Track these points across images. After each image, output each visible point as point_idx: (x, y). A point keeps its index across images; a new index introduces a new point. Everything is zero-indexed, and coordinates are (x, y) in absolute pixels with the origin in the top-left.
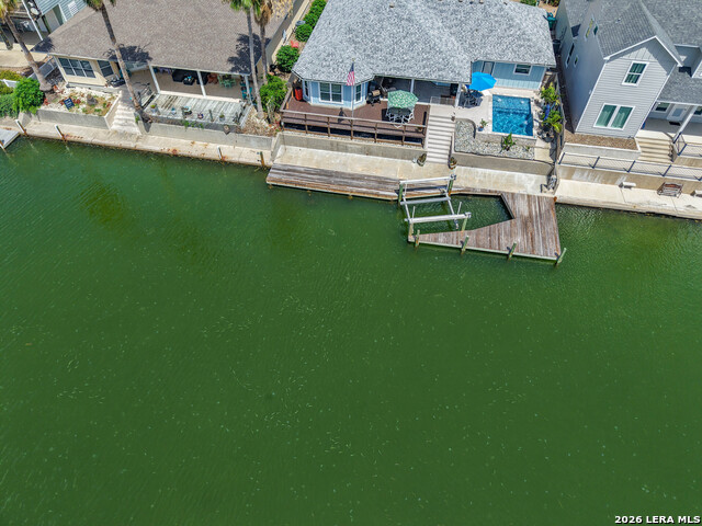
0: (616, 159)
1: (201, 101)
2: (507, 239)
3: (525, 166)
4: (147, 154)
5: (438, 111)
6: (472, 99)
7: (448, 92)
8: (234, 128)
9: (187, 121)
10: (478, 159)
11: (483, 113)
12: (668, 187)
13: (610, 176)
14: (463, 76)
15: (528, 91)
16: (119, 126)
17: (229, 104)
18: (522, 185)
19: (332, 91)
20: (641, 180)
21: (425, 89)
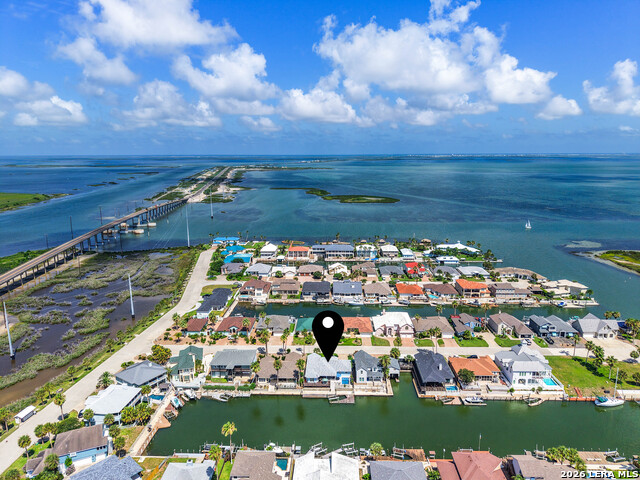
0: (363, 387)
1: (288, 384)
2: (346, 401)
3: (349, 390)
4: (277, 395)
5: (332, 381)
6: (338, 379)
7: (333, 378)
8: (295, 388)
9: (285, 388)
10: (340, 390)
11: (340, 381)
12: (374, 391)
13: (363, 390)
14: (335, 375)
15: (348, 376)
16: (271, 390)
17: (293, 384)
18: (348, 393)
19: (313, 379)
20: (368, 390)
21: (329, 378)
